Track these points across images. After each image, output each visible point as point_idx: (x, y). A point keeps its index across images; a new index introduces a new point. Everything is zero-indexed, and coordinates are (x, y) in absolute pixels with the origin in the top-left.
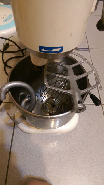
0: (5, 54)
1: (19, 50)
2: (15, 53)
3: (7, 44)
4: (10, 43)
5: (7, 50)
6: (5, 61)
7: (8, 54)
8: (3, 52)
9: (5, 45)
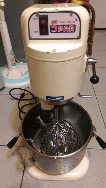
0: (21, 102)
1: (33, 98)
2: (30, 101)
3: (23, 93)
4: (26, 93)
5: (23, 99)
6: (20, 108)
7: (23, 101)
8: (20, 100)
9: (22, 94)
